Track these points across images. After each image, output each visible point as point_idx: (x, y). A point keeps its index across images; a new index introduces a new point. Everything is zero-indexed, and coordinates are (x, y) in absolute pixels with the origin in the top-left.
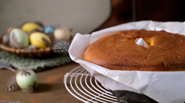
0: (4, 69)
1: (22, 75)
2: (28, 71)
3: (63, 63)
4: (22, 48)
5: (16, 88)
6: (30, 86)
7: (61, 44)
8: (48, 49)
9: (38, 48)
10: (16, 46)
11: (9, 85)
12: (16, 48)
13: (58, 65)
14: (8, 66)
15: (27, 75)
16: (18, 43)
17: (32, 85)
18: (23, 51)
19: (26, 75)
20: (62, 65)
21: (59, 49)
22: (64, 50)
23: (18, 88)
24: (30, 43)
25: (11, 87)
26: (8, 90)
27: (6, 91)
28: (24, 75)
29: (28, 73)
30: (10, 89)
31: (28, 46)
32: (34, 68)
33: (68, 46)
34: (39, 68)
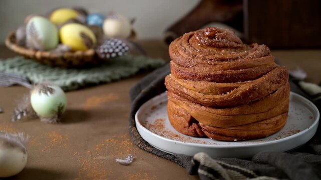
0: (16, 85)
1: (40, 92)
2: (50, 87)
3: (117, 77)
4: (46, 50)
5: (29, 115)
6: (52, 111)
7: (112, 44)
8: (90, 52)
9: (72, 51)
10: (37, 45)
11: (18, 110)
12: (36, 50)
13: (108, 80)
14: (23, 81)
15: (48, 93)
16: (39, 42)
17: (56, 110)
18: (47, 54)
19: (46, 93)
20: (114, 81)
21: (108, 53)
22: (117, 53)
23: (33, 116)
24: (60, 42)
25: (22, 113)
26: (16, 119)
27: (13, 120)
28: (43, 93)
29: (49, 90)
30: (19, 117)
31: (56, 47)
32: (65, 83)
33: (123, 48)
34: (73, 84)
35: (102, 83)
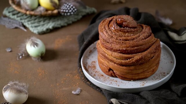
1: (31, 45)
2: (36, 42)
3: (71, 22)
4: (33, 10)
5: (26, 55)
6: (38, 56)
7: (68, 6)
8: (56, 11)
9: (47, 10)
11: (20, 53)
13: (66, 24)
14: (20, 26)
15: (35, 46)
16: (28, 5)
17: (40, 55)
18: (32, 13)
19: (34, 46)
20: (69, 25)
21: (65, 12)
22: (70, 13)
23: (28, 56)
24: (39, 5)
25: (22, 55)
26: (19, 58)
28: (33, 46)
29: (35, 44)
30: (21, 57)
31: (37, 8)
32: (43, 30)
33: (74, 9)
34: (47, 29)
35: (63, 27)
